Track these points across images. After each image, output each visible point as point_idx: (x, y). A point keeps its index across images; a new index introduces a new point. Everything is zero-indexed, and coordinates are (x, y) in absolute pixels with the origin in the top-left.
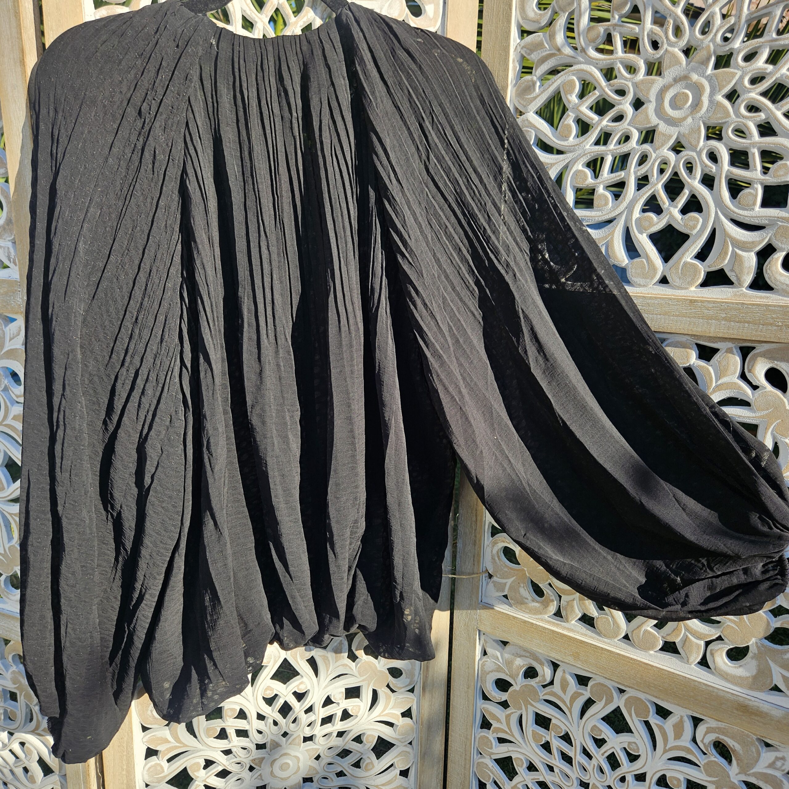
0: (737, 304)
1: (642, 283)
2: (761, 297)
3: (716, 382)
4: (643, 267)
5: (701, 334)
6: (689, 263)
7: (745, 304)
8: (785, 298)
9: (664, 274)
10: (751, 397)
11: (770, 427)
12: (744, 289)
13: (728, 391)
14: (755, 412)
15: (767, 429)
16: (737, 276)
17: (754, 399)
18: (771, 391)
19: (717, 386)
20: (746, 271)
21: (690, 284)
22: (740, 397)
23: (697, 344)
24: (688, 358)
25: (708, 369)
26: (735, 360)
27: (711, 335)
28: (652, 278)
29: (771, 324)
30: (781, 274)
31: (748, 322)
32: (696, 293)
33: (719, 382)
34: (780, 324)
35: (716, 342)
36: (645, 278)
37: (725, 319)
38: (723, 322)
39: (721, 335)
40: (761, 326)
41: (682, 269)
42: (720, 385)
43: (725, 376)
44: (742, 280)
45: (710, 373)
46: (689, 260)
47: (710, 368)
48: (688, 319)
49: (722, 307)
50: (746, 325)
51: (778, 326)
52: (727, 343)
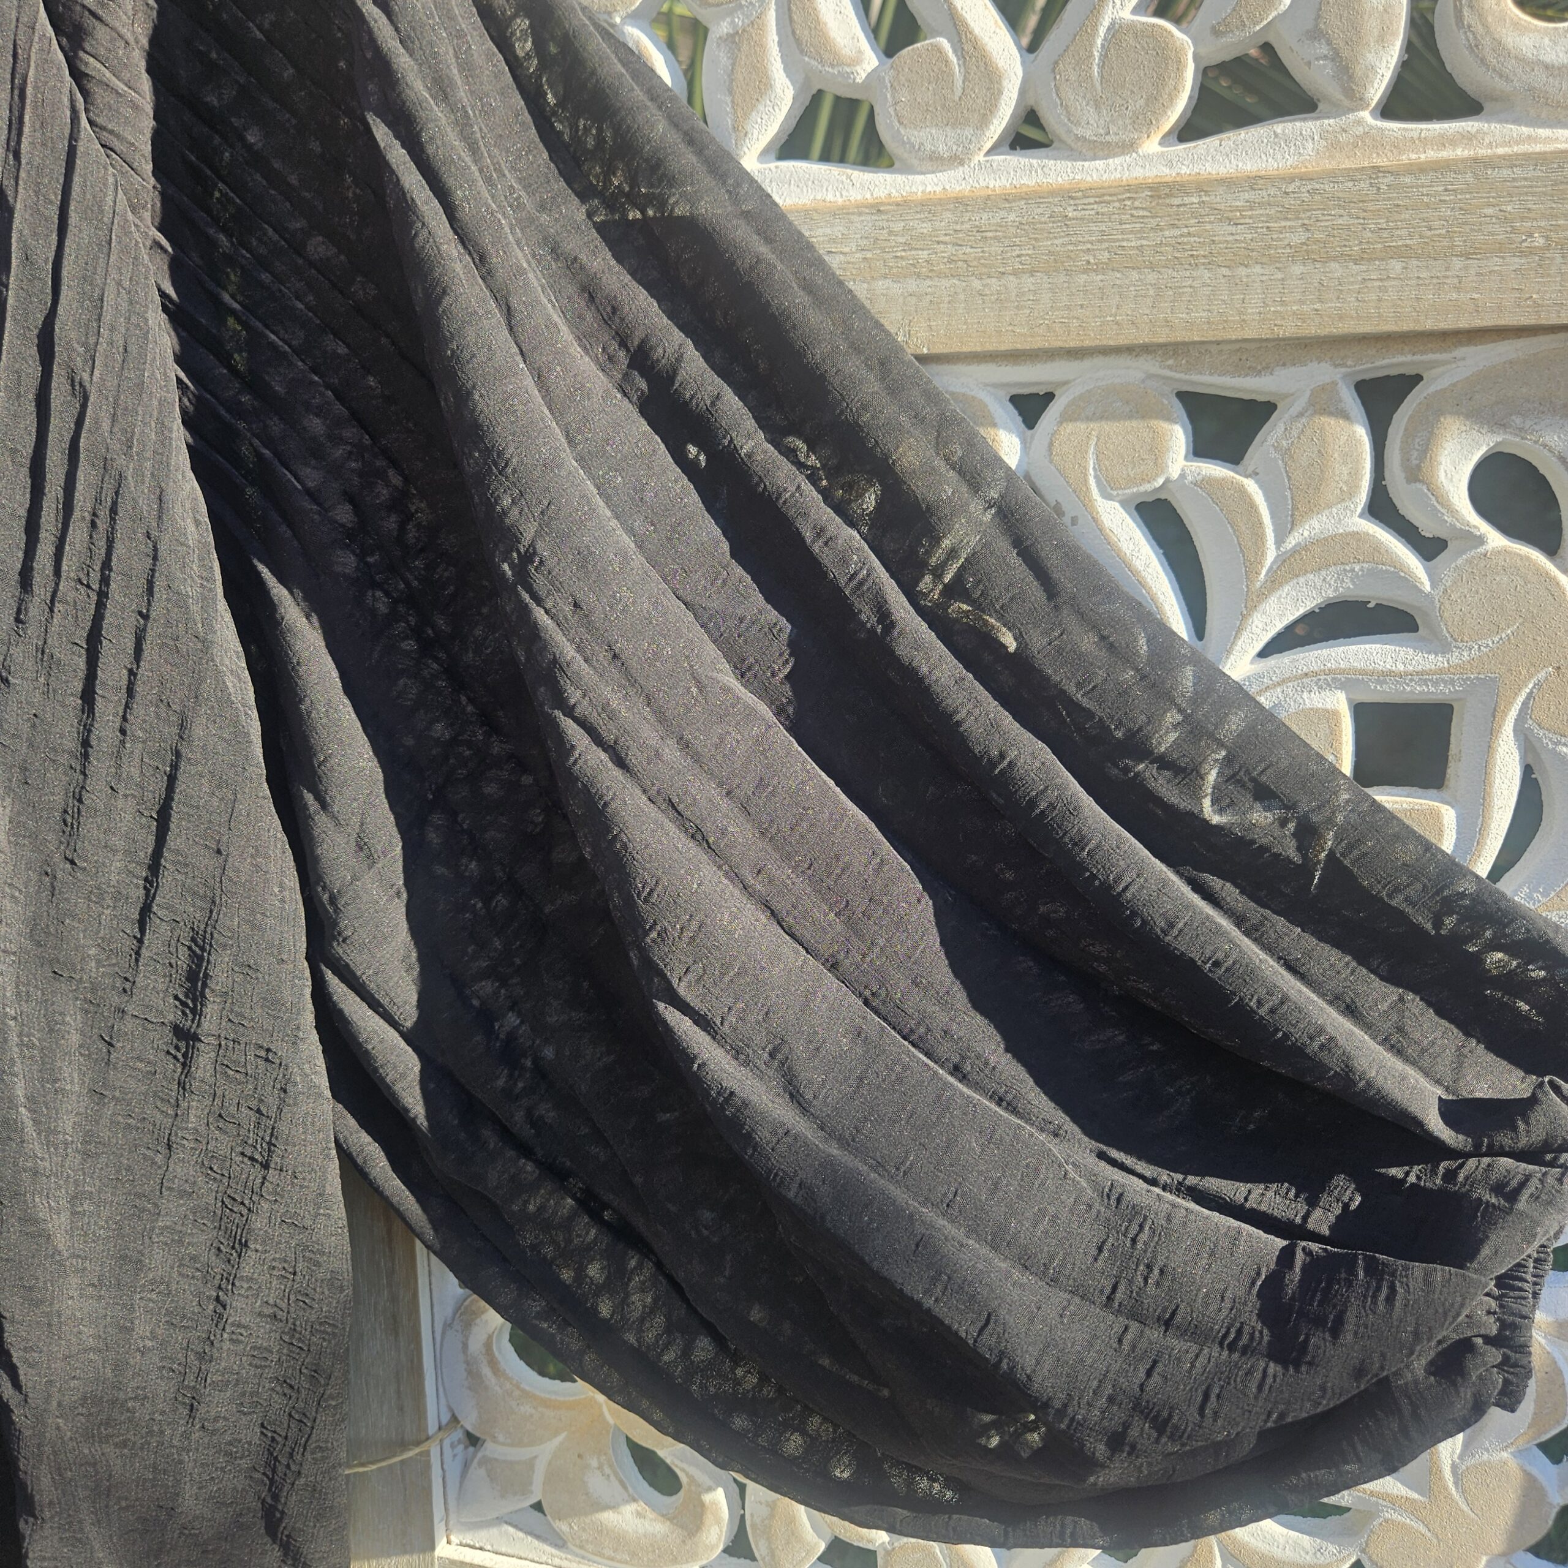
0: (1351, 175)
1: (942, 148)
2: (1443, 141)
3: (1279, 541)
4: (943, 75)
5: (1210, 336)
6: (1131, 27)
7: (1387, 171)
8: (1543, 132)
9: (1031, 102)
10: (1427, 587)
11: (1509, 704)
12: (1366, 115)
13: (1330, 574)
14: (1443, 647)
15: (1494, 715)
16: (1336, 57)
17: (1437, 594)
18: (1506, 551)
19: (1283, 560)
20: (1372, 26)
21: (1144, 122)
22: (1376, 593)
23: (1182, 396)
24: (1157, 453)
25: (1242, 491)
26: (1352, 436)
27: (1249, 334)
28: (984, 122)
29: (1500, 249)
30: (1516, 25)
31: (1404, 253)
32: (1170, 164)
33: (1292, 541)
34: (1539, 241)
35: (1268, 369)
36: (956, 124)
37: (1304, 254)
38: (1297, 269)
39: (1289, 329)
40: (1457, 263)
41: (1104, 57)
42: (1295, 551)
43: (1313, 508)
44: (1359, 71)
45: (1253, 507)
46: (1126, 15)
47: (1251, 486)
48: (1152, 277)
49: (1289, 202)
50: (1396, 266)
51: (1531, 252)
52: (1313, 366)
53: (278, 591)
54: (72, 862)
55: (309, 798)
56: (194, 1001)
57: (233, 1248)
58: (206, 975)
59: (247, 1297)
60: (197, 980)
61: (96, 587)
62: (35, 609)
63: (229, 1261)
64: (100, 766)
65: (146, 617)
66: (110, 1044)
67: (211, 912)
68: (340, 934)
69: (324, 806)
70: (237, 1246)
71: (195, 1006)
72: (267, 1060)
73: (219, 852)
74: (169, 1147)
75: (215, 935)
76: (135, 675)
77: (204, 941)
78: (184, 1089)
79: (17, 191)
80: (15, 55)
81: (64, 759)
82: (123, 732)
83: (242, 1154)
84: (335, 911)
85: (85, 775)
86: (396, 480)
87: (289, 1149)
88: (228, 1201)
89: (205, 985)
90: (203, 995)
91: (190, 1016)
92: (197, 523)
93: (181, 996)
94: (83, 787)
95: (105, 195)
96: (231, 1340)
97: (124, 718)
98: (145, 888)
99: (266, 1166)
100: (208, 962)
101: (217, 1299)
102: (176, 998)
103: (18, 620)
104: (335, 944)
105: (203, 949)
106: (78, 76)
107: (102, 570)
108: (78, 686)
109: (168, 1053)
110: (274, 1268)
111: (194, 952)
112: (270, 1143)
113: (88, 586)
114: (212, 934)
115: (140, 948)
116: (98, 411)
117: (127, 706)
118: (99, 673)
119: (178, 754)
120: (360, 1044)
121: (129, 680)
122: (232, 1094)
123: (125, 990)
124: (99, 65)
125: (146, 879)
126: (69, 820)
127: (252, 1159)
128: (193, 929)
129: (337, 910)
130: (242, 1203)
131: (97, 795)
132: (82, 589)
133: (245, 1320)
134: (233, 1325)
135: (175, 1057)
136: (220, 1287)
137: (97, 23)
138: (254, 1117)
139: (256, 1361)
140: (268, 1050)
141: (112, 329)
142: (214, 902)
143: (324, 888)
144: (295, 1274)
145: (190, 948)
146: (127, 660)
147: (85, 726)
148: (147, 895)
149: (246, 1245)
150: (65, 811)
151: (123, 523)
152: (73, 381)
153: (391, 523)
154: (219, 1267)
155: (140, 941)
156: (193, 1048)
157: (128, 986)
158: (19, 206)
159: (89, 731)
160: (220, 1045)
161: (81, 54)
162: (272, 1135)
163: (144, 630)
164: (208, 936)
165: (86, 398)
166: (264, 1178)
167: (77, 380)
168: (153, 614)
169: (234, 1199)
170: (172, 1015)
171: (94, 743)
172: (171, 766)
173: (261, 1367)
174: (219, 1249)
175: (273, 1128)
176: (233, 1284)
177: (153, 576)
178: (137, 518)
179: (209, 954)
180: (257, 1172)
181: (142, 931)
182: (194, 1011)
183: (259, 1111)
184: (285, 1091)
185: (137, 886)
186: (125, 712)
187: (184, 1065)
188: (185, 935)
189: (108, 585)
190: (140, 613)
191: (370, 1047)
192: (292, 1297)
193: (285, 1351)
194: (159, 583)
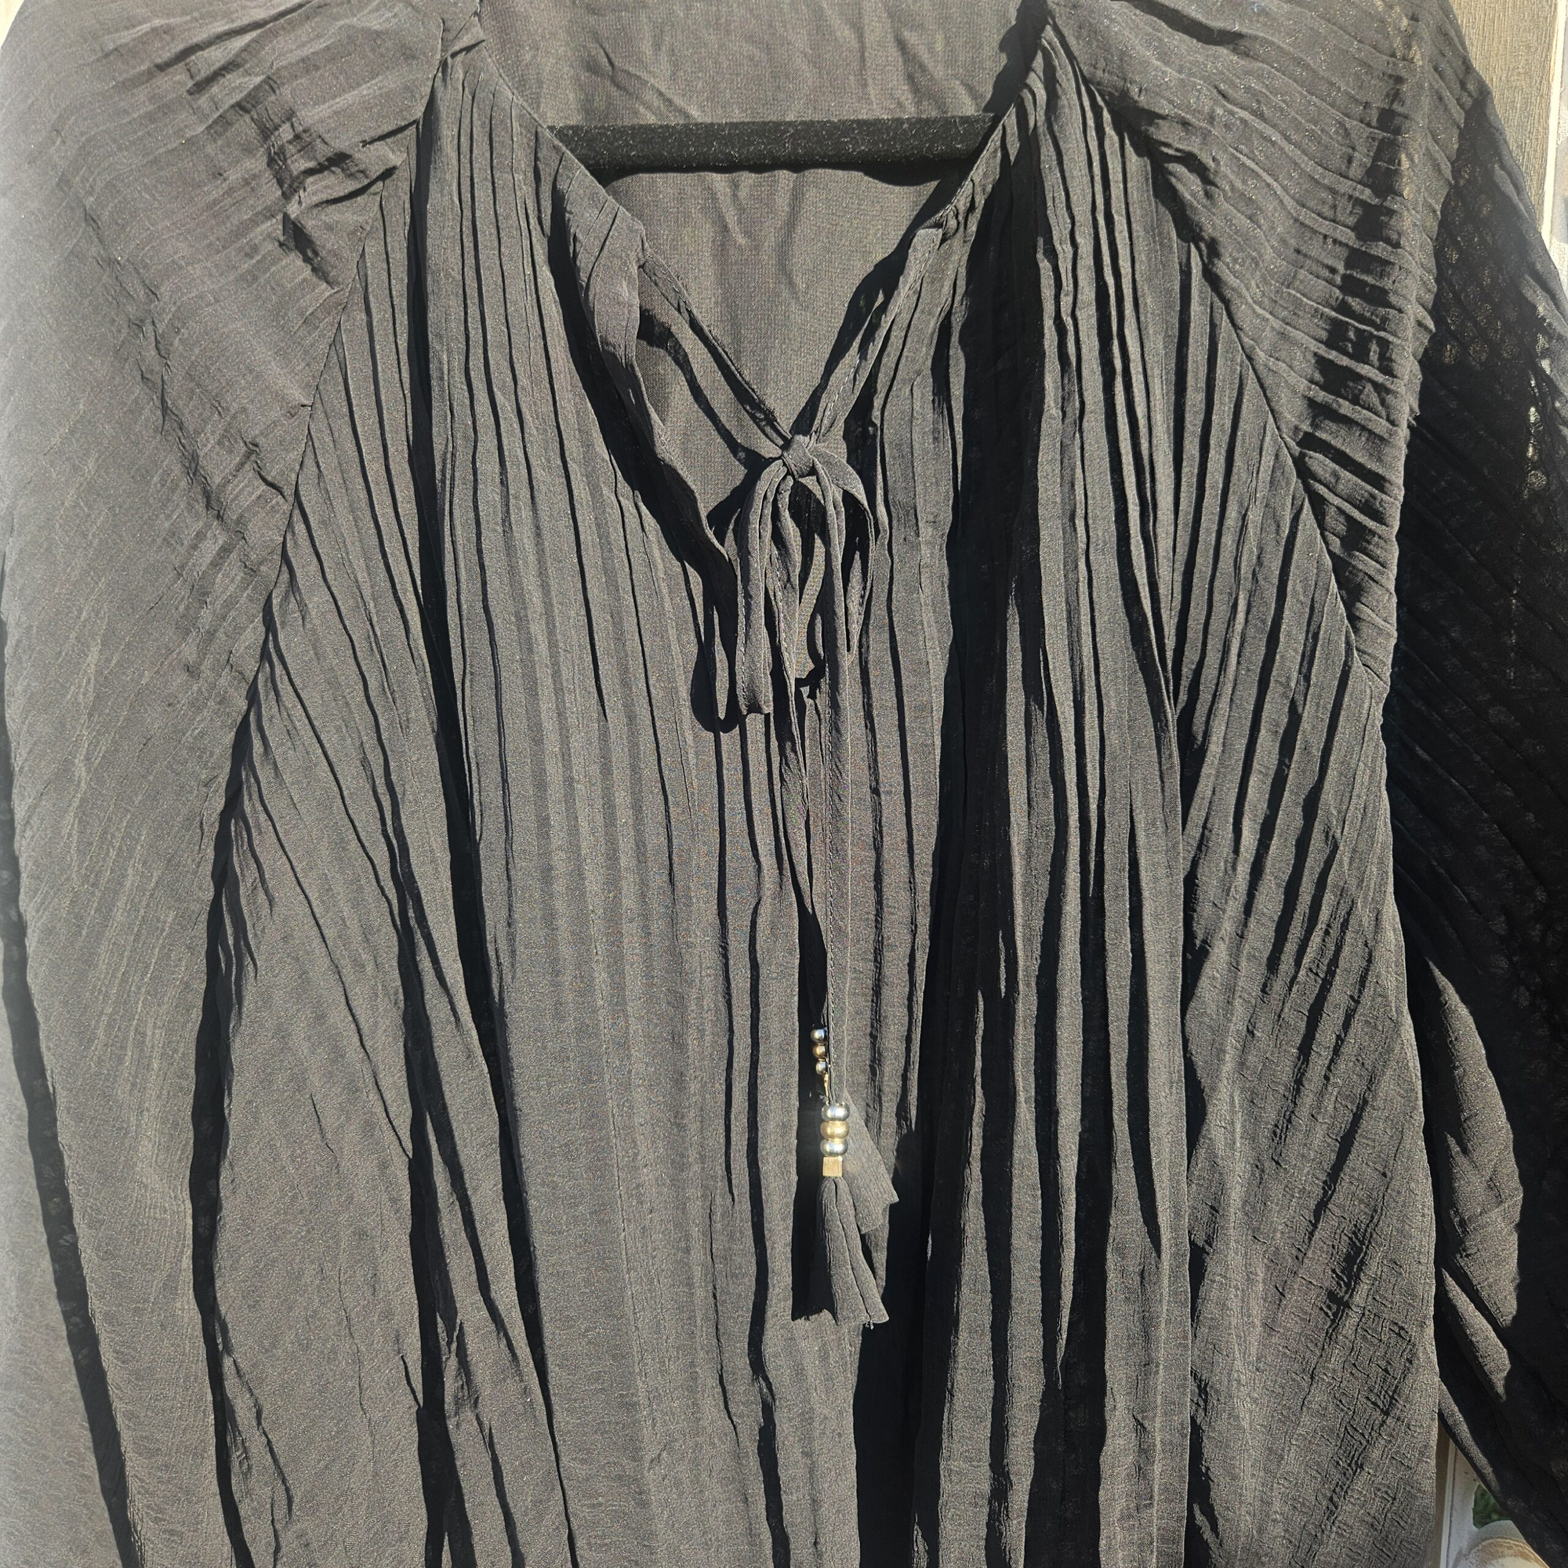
53: (1443, 981)
54: (1277, 1163)
55: (1452, 1142)
56: (1350, 1278)
57: (1349, 1465)
58: (1362, 1263)
59: (1354, 1505)
60: (1355, 1263)
61: (1322, 975)
62: (1278, 986)
63: (1345, 1474)
64: (1308, 1099)
65: (1358, 1002)
66: (1282, 1294)
67: (1373, 1217)
68: (1465, 1250)
69: (1465, 1151)
70: (1353, 1465)
71: (1350, 1282)
72: (1399, 1335)
73: (1384, 1175)
74: (1312, 1378)
75: (1375, 1235)
76: (1343, 1041)
77: (1364, 1237)
78: (1330, 1339)
79: (1305, 704)
80: (1312, 608)
81: (1281, 1090)
82: (1327, 1078)
83: (1367, 1398)
84: (1463, 1232)
85: (1295, 1104)
86: (1541, 895)
87: (1408, 1406)
88: (1350, 1428)
89: (1360, 1269)
90: (1358, 1277)
91: (1344, 1289)
92: (1394, 930)
93: (1338, 1271)
94: (1293, 1112)
95: (1363, 702)
96: (1337, 1533)
97: (1329, 1069)
98: (1323, 1188)
99: (1386, 1413)
100: (1366, 1253)
101: (1331, 1499)
102: (1334, 1271)
103: (1263, 991)
104: (1458, 1256)
105: (1362, 1243)
106: (1353, 619)
107: (1329, 965)
108: (1298, 1040)
109: (1321, 1309)
110: (1379, 1490)
111: (1354, 1243)
112: (1392, 1398)
113: (1317, 974)
114: (1371, 1236)
115: (1313, 1231)
116: (1344, 855)
117: (1332, 1060)
118: (1317, 1036)
119: (1365, 1102)
120: (1467, 1336)
121: (1337, 1043)
122: (1366, 1353)
123: (1297, 1258)
124: (1370, 612)
125: (1325, 1182)
126: (1278, 1131)
127: (1374, 1404)
128: (1355, 1226)
129: (1465, 1232)
130: (1362, 1434)
131: (1302, 1119)
132: (1312, 976)
133: (1350, 1522)
134: (1340, 1522)
135: (1326, 1314)
136: (1334, 1491)
137: (1373, 584)
138: (1381, 1373)
139: (1351, 1554)
140: (1402, 1328)
141: (1359, 796)
142: (1376, 1211)
143: (1457, 1212)
144: (1394, 1499)
145: (1350, 1239)
146: (1338, 1029)
147: (1299, 1069)
148: (1325, 1192)
149: (1361, 1467)
150: (1276, 1126)
151: (1349, 936)
152: (1327, 833)
153: (1536, 932)
154: (1336, 1476)
155: (1315, 1226)
156: (1343, 1311)
157: (1300, 1256)
158: (1305, 714)
159: (1303, 1074)
160: (1363, 1314)
161: (1359, 605)
162: (1394, 1392)
163: (1355, 1011)
164: (1368, 1235)
165: (1335, 848)
166: (1384, 1422)
167: (1331, 834)
168: (1363, 1000)
169: (1356, 1430)
170: (1329, 1282)
171: (1305, 1083)
172: (1358, 1107)
173: (1354, 1559)
174: (1338, 1463)
175: (1397, 1387)
176: (1346, 1492)
177: (1367, 974)
178: (1360, 931)
179: (1367, 1248)
180: (1378, 1416)
181: (1317, 1219)
182: (1348, 1285)
183: (1386, 1370)
184: (1411, 1362)
185: (1318, 1185)
186: (1330, 1064)
187: (1333, 1321)
188: (1348, 1228)
189: (1333, 976)
190: (1352, 997)
191: (1474, 1339)
192: (1389, 1515)
193: (1375, 1554)
194: (1371, 978)
